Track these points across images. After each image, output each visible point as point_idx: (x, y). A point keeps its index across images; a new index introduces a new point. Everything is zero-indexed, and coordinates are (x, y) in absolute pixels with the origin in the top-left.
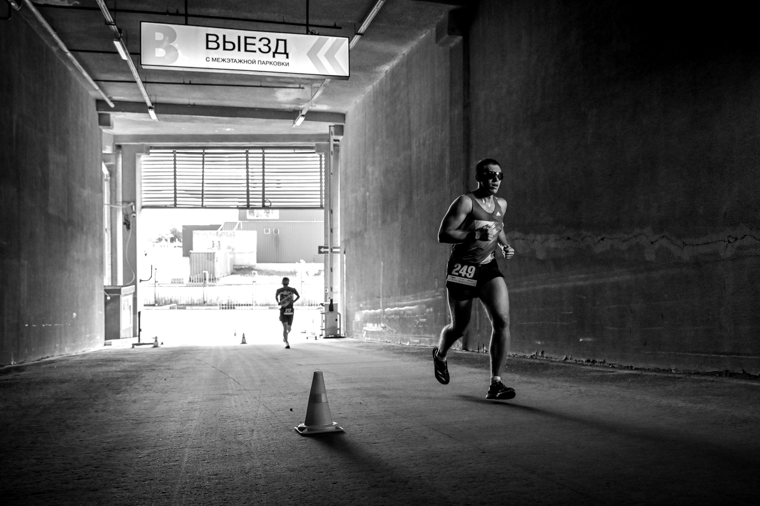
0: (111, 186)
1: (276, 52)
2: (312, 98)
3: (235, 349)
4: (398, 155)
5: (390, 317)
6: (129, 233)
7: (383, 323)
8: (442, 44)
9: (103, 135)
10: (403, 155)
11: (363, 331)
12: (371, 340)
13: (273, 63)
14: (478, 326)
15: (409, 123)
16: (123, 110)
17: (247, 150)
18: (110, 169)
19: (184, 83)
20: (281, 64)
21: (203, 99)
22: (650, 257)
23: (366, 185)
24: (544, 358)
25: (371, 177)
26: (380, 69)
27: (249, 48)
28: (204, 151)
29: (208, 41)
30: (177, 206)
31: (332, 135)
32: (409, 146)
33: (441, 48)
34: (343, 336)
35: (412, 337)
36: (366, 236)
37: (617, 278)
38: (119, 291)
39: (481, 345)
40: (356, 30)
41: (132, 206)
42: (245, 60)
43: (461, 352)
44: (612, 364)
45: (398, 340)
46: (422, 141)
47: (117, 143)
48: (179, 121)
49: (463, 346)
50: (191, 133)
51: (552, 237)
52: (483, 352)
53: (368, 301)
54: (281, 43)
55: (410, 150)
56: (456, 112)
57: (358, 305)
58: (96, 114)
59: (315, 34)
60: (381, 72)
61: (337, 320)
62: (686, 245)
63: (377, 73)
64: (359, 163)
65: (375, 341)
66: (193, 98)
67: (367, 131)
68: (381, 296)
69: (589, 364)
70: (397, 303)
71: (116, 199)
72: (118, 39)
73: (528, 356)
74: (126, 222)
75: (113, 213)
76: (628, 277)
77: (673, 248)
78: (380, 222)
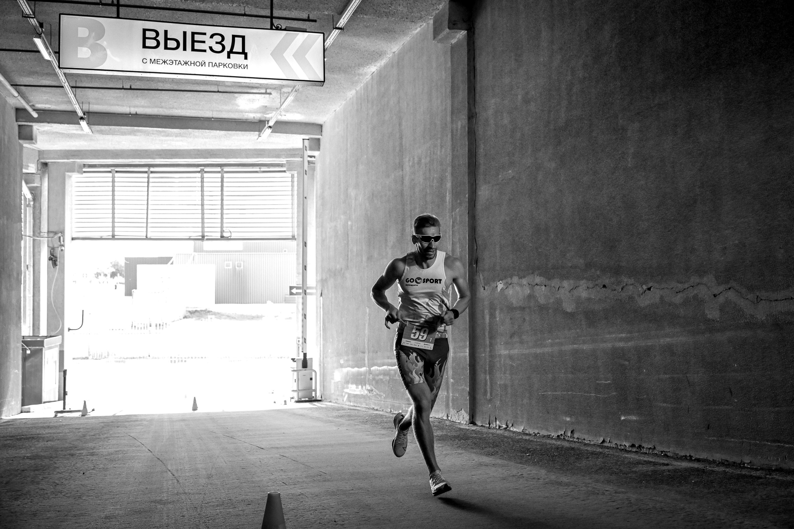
0: (34, 213)
1: (231, 52)
2: (281, 105)
3: (183, 419)
4: (388, 176)
5: (377, 378)
6: (56, 271)
7: (369, 385)
8: (441, 41)
9: (25, 150)
10: (393, 177)
11: (344, 394)
12: (355, 406)
13: (227, 65)
14: (489, 394)
15: (401, 138)
16: (48, 120)
17: (202, 168)
18: (33, 192)
19: (123, 88)
20: (238, 66)
21: (149, 107)
22: (713, 313)
23: (348, 212)
24: (575, 440)
25: (353, 201)
26: (365, 70)
27: (197, 46)
28: (149, 169)
29: (145, 38)
30: (116, 237)
31: (306, 150)
32: (401, 166)
33: (439, 45)
34: (320, 399)
35: (405, 404)
36: (347, 275)
37: (668, 339)
38: (41, 343)
39: (493, 418)
40: (335, 23)
41: (60, 238)
42: (192, 62)
43: (467, 428)
44: (665, 452)
45: (388, 407)
46: (416, 159)
47: (43, 161)
48: (118, 133)
49: (470, 419)
50: (134, 148)
51: (583, 283)
52: (494, 428)
53: (350, 357)
54: (238, 41)
55: (402, 170)
56: (459, 124)
57: (339, 362)
58: (16, 125)
59: (281, 29)
60: (366, 74)
61: (311, 379)
62: (761, 299)
63: (362, 75)
64: (340, 185)
65: (359, 407)
66: (134, 107)
67: (349, 145)
68: (367, 351)
69: (634, 450)
70: (386, 361)
71: (40, 229)
72: (39, 36)
73: (553, 436)
74: (52, 257)
75: (36, 247)
76: (682, 339)
77: (742, 303)
78: (364, 259)
